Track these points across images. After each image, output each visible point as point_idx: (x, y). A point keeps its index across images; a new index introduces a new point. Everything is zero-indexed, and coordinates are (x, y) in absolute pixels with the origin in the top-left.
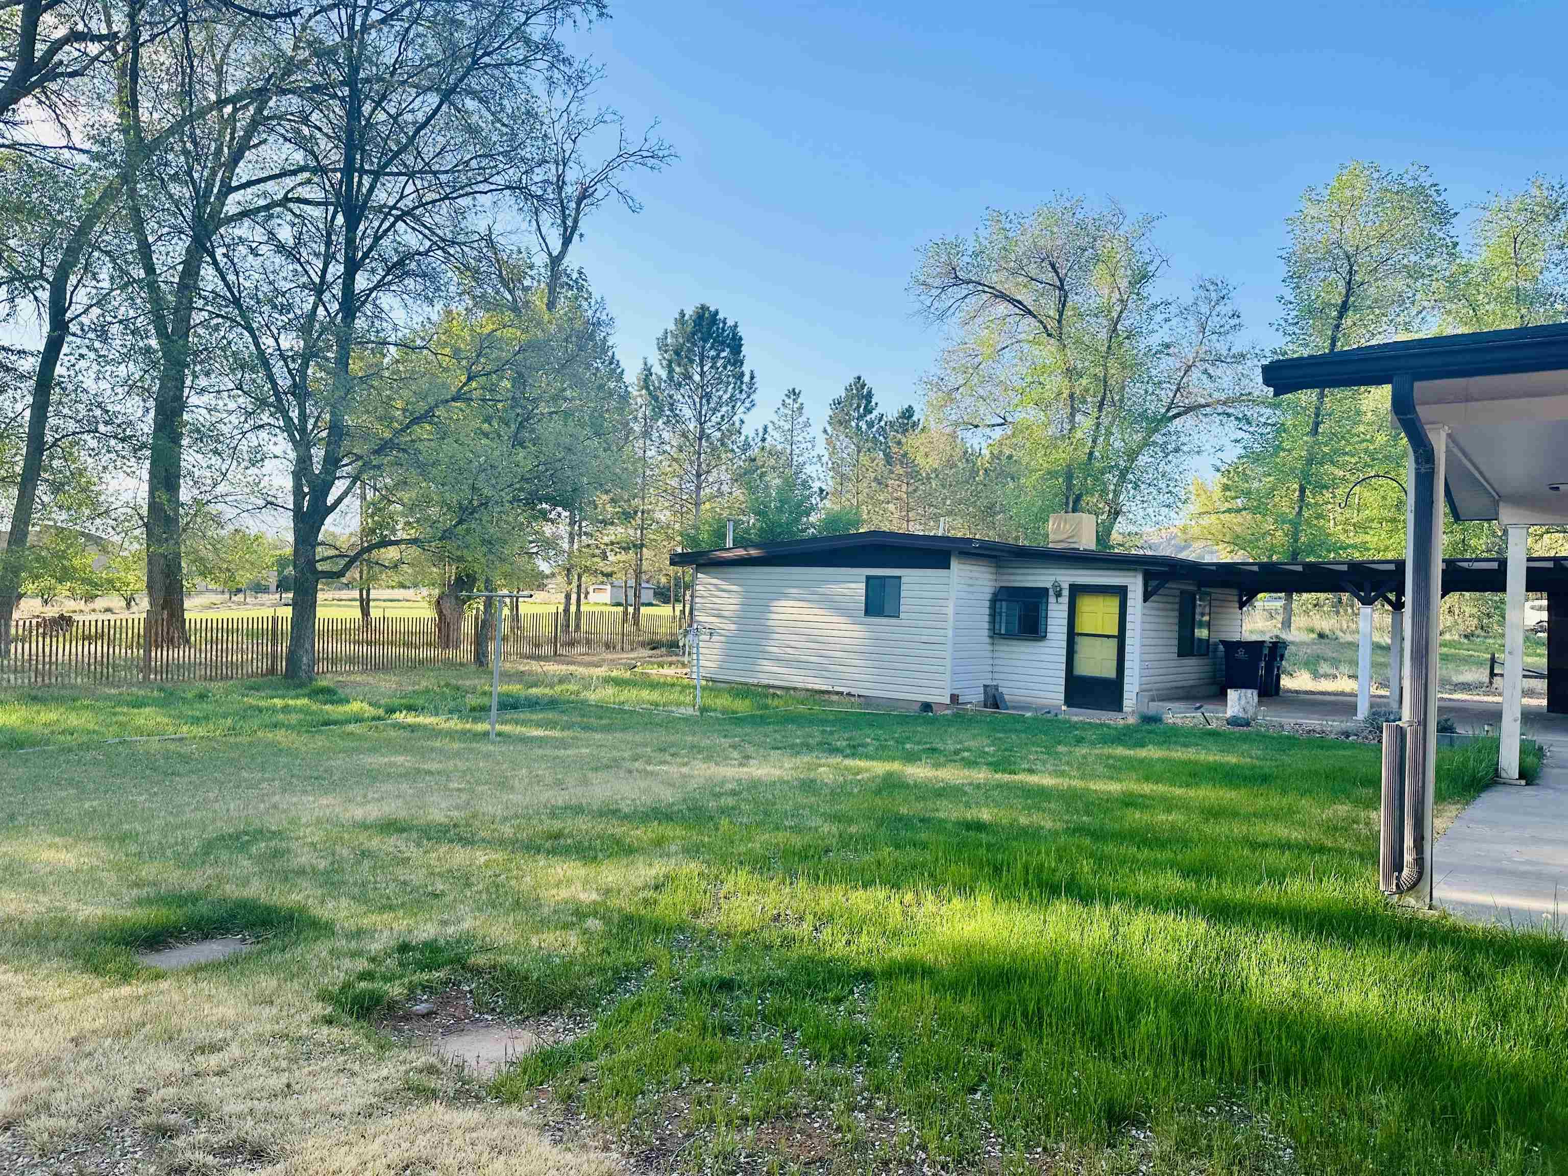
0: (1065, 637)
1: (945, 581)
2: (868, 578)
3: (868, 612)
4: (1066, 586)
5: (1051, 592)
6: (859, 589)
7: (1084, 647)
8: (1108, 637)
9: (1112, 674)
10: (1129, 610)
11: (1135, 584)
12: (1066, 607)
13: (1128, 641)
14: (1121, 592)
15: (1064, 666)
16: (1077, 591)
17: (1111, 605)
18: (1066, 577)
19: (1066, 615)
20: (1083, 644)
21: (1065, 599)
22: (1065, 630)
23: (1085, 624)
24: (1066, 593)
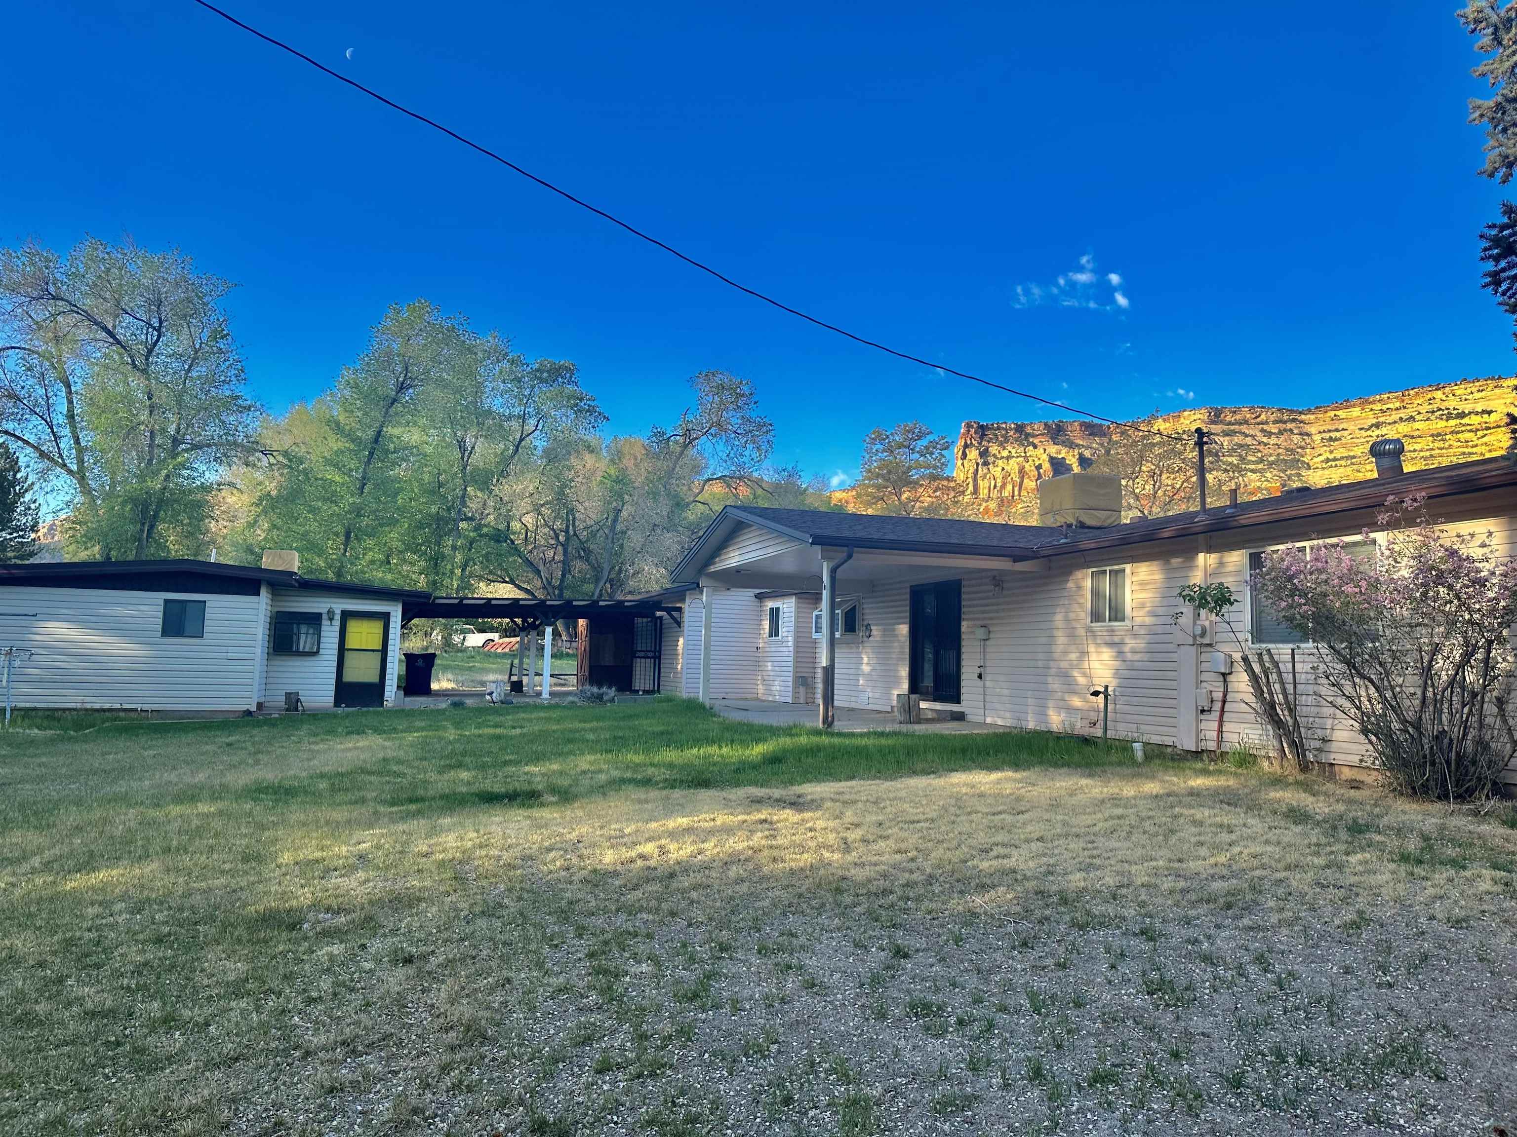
0: (336, 652)
1: (255, 606)
2: (166, 601)
3: (165, 632)
4: (338, 612)
5: (325, 617)
6: (158, 613)
7: (351, 660)
8: (373, 651)
9: (374, 678)
10: (391, 631)
11: (396, 613)
12: (338, 629)
13: (389, 653)
14: (385, 617)
15: (334, 676)
16: (347, 615)
17: (377, 627)
18: (340, 605)
19: (337, 634)
20: (349, 657)
21: (337, 622)
22: (336, 646)
23: (352, 642)
24: (338, 617)
